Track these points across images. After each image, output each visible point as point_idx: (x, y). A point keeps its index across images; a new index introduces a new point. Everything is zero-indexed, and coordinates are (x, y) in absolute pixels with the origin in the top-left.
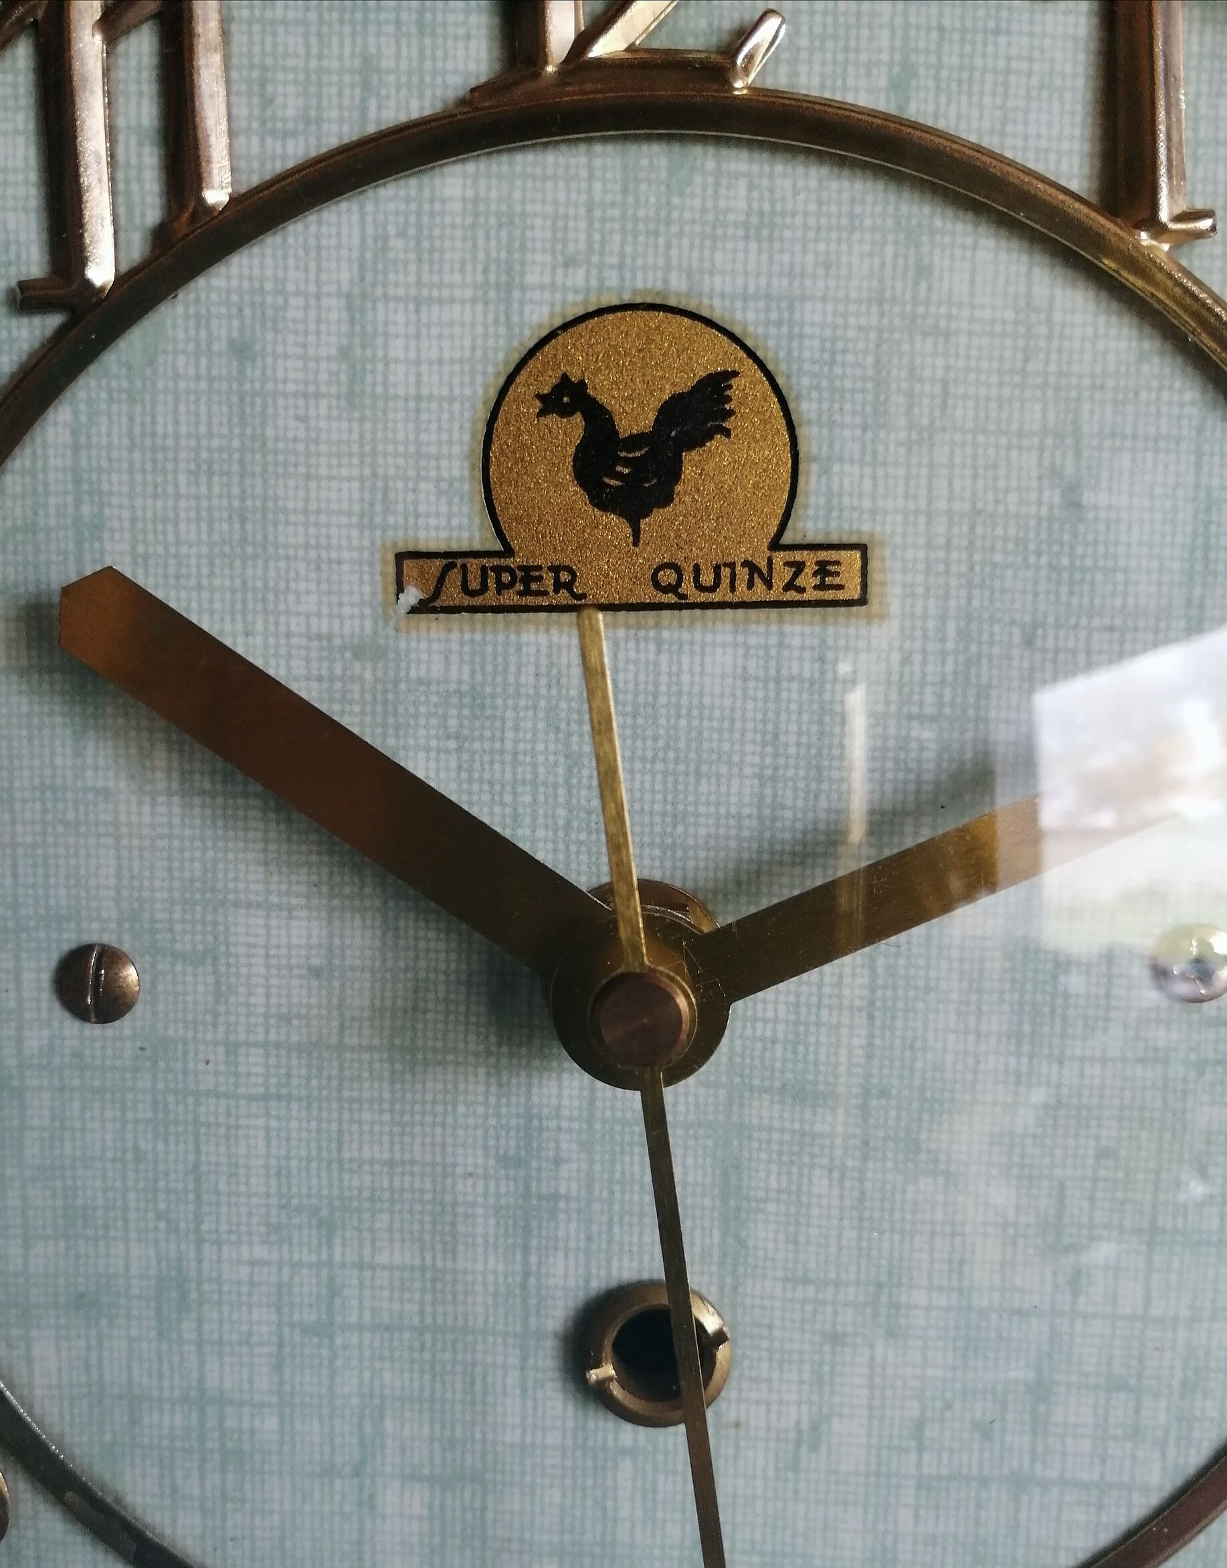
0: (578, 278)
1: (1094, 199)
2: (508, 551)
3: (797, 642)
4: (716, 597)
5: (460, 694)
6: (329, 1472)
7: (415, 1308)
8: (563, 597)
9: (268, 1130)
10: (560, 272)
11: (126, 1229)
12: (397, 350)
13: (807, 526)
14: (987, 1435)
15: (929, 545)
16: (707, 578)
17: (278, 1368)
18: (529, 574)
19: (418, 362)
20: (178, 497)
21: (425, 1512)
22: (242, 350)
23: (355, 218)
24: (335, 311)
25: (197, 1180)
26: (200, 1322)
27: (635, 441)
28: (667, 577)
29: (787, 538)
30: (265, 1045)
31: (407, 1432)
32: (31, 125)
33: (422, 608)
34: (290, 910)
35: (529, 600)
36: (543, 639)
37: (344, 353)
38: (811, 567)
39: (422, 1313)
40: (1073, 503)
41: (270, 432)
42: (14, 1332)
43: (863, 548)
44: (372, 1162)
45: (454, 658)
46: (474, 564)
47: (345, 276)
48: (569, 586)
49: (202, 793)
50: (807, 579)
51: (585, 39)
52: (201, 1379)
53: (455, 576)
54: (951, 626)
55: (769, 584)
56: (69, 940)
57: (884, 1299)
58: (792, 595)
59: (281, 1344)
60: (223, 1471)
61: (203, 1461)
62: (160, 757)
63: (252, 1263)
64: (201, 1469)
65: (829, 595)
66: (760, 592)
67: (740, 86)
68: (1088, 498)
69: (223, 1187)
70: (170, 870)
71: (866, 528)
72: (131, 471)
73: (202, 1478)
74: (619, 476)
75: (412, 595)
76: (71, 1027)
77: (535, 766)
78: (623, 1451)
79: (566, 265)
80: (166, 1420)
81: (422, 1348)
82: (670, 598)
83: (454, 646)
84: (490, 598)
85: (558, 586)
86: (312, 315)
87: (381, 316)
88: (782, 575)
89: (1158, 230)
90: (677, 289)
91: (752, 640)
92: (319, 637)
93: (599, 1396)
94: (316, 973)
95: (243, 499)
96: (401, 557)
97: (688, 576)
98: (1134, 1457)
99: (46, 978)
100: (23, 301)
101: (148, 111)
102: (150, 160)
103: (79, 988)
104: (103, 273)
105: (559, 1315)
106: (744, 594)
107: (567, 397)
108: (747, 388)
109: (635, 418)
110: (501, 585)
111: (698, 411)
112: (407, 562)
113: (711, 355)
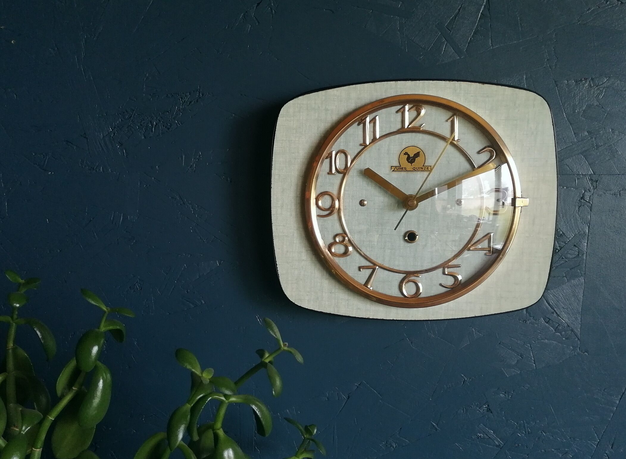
2: (401, 166)
3: (425, 174)
8: (405, 170)
10: (406, 144)
12: (392, 149)
13: (426, 164)
16: (417, 169)
18: (402, 168)
19: (394, 150)
20: (373, 161)
22: (379, 149)
23: (388, 139)
24: (387, 146)
27: (412, 157)
28: (414, 169)
29: (424, 165)
30: (377, 208)
31: (388, 245)
32: (362, 131)
33: (393, 171)
34: (380, 197)
35: (402, 170)
36: (403, 174)
37: (388, 150)
38: (426, 168)
40: (449, 163)
41: (381, 156)
42: (353, 234)
46: (398, 167)
47: (388, 143)
49: (373, 185)
50: (426, 169)
51: (409, 126)
52: (370, 239)
53: (396, 168)
54: (438, 173)
55: (423, 169)
56: (361, 199)
58: (425, 170)
60: (371, 248)
62: (370, 183)
65: (428, 170)
66: (422, 170)
67: (421, 129)
68: (450, 162)
70: (370, 193)
71: (431, 165)
72: (369, 159)
74: (410, 160)
75: (392, 170)
76: (360, 207)
77: (402, 184)
78: (408, 247)
80: (367, 243)
83: (396, 174)
84: (399, 170)
85: (405, 169)
86: (385, 147)
87: (391, 147)
88: (424, 168)
89: (455, 141)
90: (416, 145)
91: (421, 174)
92: (384, 173)
93: (406, 240)
94: (382, 202)
95: (378, 161)
96: (391, 167)
97: (416, 169)
98: (455, 248)
99: (359, 202)
100: (361, 145)
101: (372, 130)
102: (372, 134)
103: (362, 203)
104: (368, 143)
105: (403, 234)
106: (420, 170)
107: (406, 153)
108: (421, 153)
109: (412, 155)
110: (400, 169)
111: (417, 155)
112: (392, 167)
113: (418, 150)
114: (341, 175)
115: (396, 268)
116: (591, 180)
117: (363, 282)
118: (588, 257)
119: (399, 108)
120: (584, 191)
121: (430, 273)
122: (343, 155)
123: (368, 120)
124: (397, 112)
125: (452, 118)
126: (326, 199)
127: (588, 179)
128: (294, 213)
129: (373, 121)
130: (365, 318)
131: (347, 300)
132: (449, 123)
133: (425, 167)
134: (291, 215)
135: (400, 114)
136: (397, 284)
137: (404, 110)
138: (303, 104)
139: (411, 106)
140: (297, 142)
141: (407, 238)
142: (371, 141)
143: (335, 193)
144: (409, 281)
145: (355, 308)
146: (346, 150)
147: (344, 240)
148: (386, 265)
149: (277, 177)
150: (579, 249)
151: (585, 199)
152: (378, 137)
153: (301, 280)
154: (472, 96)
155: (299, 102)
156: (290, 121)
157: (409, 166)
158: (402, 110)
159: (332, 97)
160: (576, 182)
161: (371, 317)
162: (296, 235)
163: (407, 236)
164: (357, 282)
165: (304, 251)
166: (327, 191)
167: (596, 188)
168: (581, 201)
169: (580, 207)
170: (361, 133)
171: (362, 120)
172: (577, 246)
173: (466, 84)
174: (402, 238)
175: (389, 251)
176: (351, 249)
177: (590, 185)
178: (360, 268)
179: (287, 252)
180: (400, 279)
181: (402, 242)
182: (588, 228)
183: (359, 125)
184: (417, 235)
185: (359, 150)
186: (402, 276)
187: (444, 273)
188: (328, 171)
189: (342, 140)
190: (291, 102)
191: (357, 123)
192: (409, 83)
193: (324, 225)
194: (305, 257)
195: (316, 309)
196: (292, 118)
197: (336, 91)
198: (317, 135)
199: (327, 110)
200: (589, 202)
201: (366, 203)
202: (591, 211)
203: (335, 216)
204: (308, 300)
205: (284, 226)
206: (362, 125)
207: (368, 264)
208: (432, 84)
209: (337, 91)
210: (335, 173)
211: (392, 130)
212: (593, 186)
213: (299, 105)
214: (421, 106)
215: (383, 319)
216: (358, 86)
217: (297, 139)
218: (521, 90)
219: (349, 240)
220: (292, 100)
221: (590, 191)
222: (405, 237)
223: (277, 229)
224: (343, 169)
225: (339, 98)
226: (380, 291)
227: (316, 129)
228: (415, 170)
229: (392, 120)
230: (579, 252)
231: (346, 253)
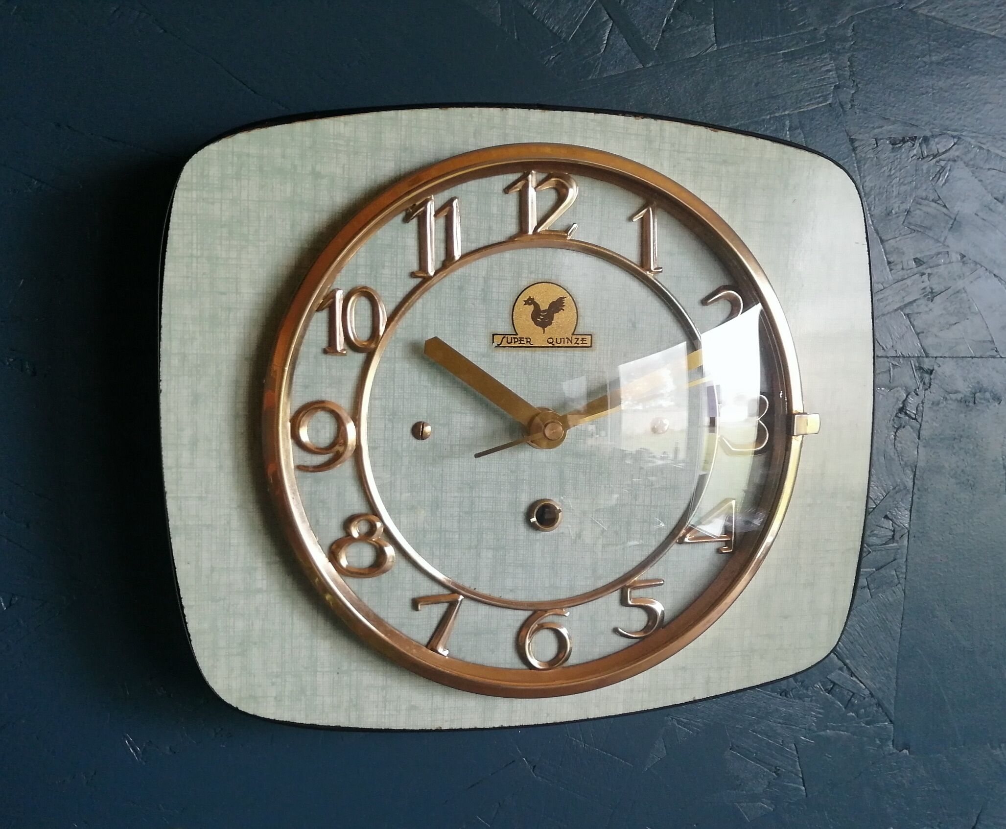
0: (533, 276)
1: (639, 265)
2: (517, 334)
3: (577, 355)
4: (560, 345)
5: (505, 365)
6: (470, 548)
7: (491, 507)
8: (528, 345)
9: (459, 465)
10: (529, 275)
11: (425, 490)
12: (494, 290)
13: (580, 330)
14: (617, 534)
15: (605, 335)
16: (558, 341)
17: (459, 522)
18: (521, 339)
19: (499, 292)
20: (445, 320)
21: (491, 557)
22: (461, 288)
23: (486, 261)
24: (481, 280)
25: (442, 477)
26: (441, 512)
27: (544, 311)
28: (550, 341)
29: (575, 333)
30: (459, 445)
31: (488, 538)
32: (416, 237)
33: (498, 346)
34: (466, 414)
35: (521, 345)
36: (523, 353)
37: (483, 290)
38: (580, 339)
39: (493, 508)
40: (634, 326)
41: (466, 306)
42: (397, 515)
43: (591, 335)
44: (483, 472)
45: (504, 357)
46: (509, 337)
47: (484, 273)
48: (529, 342)
49: (448, 386)
50: (579, 342)
51: (536, 228)
52: (441, 526)
53: (505, 340)
54: (609, 352)
55: (571, 342)
56: (415, 421)
57: (595, 502)
58: (576, 345)
59: (460, 516)
60: (445, 549)
61: (440, 547)
62: (438, 378)
63: (454, 497)
64: (440, 549)
65: (584, 345)
66: (570, 344)
67: (569, 238)
68: (637, 325)
69: (448, 479)
70: (439, 404)
71: (592, 331)
72: (435, 314)
73: (440, 551)
74: (541, 319)
75: (495, 344)
76: (415, 441)
77: (521, 382)
78: (537, 540)
79: (531, 273)
80: (432, 536)
81: (492, 517)
82: (551, 345)
83: (505, 355)
84: (513, 344)
85: (527, 342)
86: (476, 281)
87: (491, 282)
88: (574, 341)
89: (650, 271)
90: (554, 279)
91: (568, 354)
92: (475, 352)
93: (532, 526)
94: (471, 428)
95: (459, 321)
96: (493, 335)
97: (555, 341)
98: (649, 539)
99: (409, 430)
100: (413, 275)
101: (442, 236)
102: (442, 246)
103: (417, 431)
104: (431, 272)
105: (523, 508)
106: (566, 345)
107: (530, 301)
108: (568, 301)
109: (544, 306)
110: (515, 342)
111: (557, 305)
112: (495, 336)
113: (560, 293)
114: (360, 357)
115: (509, 596)
116: (920, 369)
117: (423, 635)
118: (912, 540)
119: (511, 181)
120: (905, 395)
121: (592, 606)
122: (364, 302)
123: (431, 208)
124: (507, 190)
125: (644, 211)
126: (319, 421)
127: (913, 367)
128: (228, 463)
129: (445, 211)
130: (431, 730)
131: (384, 688)
132: (634, 227)
133: (578, 337)
134: (220, 467)
135: (513, 196)
136: (509, 637)
137: (526, 186)
138: (248, 155)
139: (542, 176)
140: (234, 262)
141: (534, 519)
142: (439, 265)
143: (344, 404)
144: (541, 627)
145: (404, 707)
146: (372, 287)
147: (372, 529)
148: (484, 589)
149: (175, 361)
150: (895, 524)
151: (908, 412)
152: (457, 254)
153: (255, 644)
154: (689, 159)
155: (235, 150)
156: (213, 203)
157: (538, 335)
158: (520, 185)
159: (332, 141)
160: (890, 374)
161: (446, 727)
162: (235, 523)
163: (535, 515)
164: (408, 641)
165: (260, 565)
166: (324, 399)
167: (930, 387)
168: (900, 417)
169: (898, 429)
170: (412, 242)
171: (415, 208)
172: (889, 516)
173: (677, 127)
174: (521, 518)
175: (490, 554)
176: (390, 550)
177: (919, 380)
178: (415, 604)
179: (212, 569)
180: (518, 624)
181: (522, 529)
182: (912, 476)
183: (406, 220)
184: (560, 511)
185: (408, 289)
186: (523, 615)
187: (623, 602)
188: (324, 344)
189: (361, 261)
190: (213, 148)
191: (401, 216)
192: (536, 116)
193: (316, 491)
194: (265, 582)
195: (300, 719)
196: (218, 195)
197: (342, 125)
198: (290, 245)
199: (316, 175)
200: (915, 419)
201: (428, 429)
202: (919, 438)
203: (345, 468)
204: (275, 698)
205: (201, 498)
206: (414, 222)
207: (437, 590)
208: (593, 120)
209: (345, 123)
210: (344, 350)
211: (494, 239)
212: (924, 384)
213: (235, 159)
214: (568, 179)
215: (476, 729)
216: (404, 114)
217: (234, 254)
218: (799, 151)
219: (387, 531)
220: (216, 144)
221: (917, 395)
222: (528, 515)
223: (180, 509)
224: (366, 339)
225: (352, 144)
226: (470, 658)
227: (288, 228)
228: (552, 345)
229: (495, 210)
230: (894, 531)
231: (378, 564)
